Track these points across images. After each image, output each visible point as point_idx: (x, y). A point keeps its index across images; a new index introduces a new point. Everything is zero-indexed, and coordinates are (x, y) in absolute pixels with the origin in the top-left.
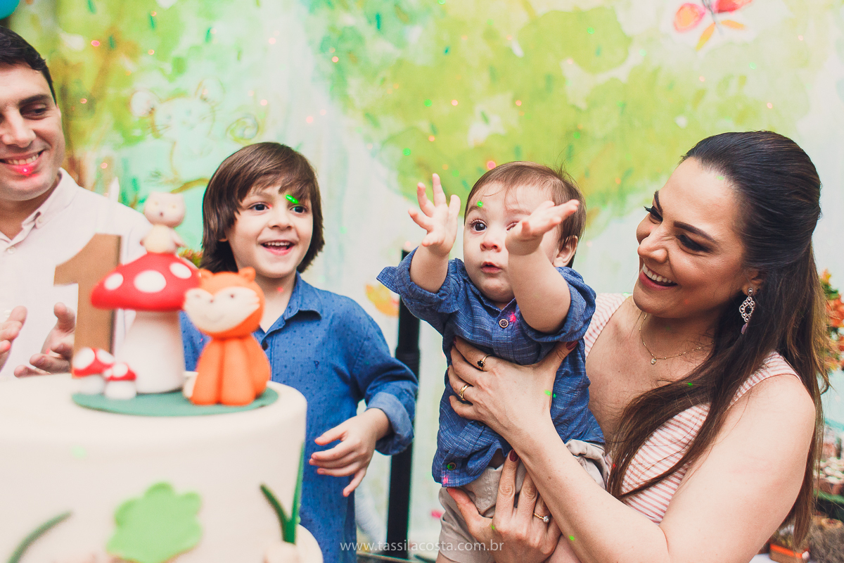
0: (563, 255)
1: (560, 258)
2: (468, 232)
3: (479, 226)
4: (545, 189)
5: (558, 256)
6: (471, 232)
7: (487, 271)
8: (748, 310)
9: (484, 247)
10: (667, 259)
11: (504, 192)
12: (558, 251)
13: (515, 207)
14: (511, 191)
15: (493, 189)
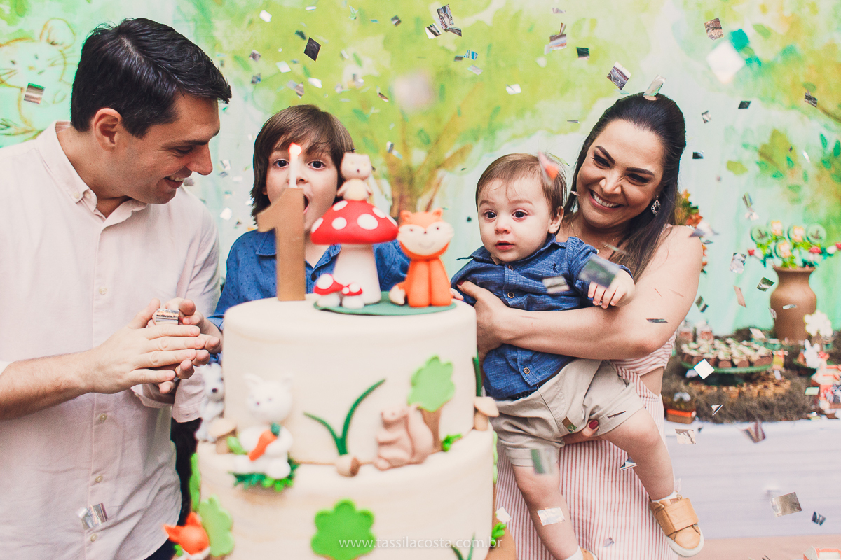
0: (554, 221)
1: (553, 225)
2: (482, 218)
3: (491, 215)
4: (535, 179)
5: (552, 223)
6: (485, 219)
7: (500, 247)
8: (657, 209)
9: (498, 232)
10: (623, 191)
11: (505, 186)
12: (550, 221)
13: (516, 198)
14: (510, 185)
15: (495, 186)
